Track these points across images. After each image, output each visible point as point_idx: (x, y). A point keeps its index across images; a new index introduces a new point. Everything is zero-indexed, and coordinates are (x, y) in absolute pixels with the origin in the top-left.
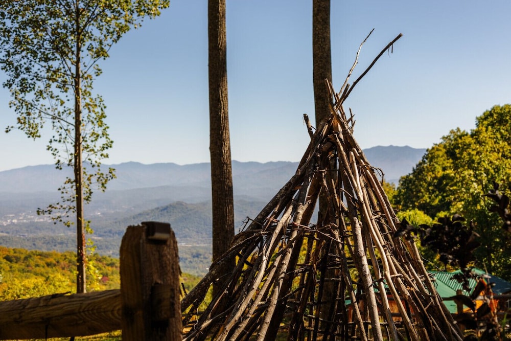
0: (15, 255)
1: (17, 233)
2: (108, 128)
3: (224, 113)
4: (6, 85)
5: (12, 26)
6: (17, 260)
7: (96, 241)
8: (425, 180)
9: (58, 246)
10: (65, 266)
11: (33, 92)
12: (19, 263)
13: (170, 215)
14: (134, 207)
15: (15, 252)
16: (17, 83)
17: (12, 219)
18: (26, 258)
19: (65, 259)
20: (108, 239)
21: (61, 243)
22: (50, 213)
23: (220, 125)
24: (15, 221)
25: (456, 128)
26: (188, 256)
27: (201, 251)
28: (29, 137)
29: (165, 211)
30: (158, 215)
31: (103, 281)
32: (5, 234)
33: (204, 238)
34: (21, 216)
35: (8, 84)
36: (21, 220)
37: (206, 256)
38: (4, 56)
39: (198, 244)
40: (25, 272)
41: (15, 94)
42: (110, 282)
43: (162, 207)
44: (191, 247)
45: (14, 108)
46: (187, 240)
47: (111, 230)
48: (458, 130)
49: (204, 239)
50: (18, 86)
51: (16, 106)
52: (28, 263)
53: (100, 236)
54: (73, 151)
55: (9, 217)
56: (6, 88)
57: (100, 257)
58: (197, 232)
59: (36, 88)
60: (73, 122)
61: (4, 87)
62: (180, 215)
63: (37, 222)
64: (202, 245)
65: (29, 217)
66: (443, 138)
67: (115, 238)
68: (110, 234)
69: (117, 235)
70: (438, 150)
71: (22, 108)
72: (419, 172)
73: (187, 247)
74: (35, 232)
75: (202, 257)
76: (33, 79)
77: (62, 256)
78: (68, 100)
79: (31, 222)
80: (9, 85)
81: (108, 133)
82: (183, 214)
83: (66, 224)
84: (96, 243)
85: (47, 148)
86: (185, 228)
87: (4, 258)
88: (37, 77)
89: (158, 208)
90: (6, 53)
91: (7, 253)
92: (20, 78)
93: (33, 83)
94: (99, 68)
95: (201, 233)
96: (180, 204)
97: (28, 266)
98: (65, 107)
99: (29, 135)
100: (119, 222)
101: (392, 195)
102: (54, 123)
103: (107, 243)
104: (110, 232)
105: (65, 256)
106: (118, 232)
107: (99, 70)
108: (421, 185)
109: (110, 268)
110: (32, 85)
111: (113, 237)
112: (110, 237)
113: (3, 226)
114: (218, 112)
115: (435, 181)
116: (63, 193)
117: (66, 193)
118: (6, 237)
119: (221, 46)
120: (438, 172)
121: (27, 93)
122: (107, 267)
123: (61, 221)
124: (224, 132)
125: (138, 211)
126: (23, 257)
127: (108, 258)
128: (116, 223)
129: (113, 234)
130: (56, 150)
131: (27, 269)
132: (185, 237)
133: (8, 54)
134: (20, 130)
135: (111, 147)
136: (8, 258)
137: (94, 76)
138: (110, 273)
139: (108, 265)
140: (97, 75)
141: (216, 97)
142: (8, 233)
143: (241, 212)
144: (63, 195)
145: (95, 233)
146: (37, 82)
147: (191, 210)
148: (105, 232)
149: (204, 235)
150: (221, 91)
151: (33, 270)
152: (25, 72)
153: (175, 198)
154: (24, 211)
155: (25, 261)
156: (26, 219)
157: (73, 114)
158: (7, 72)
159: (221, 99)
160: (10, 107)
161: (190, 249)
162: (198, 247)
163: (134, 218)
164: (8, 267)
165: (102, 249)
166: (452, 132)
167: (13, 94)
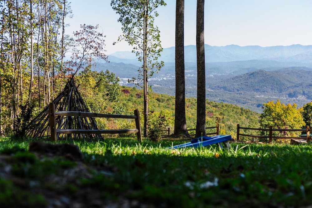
0: (162, 98)
1: (165, 85)
6: (163, 101)
7: (210, 92)
10: (189, 105)
12: (164, 102)
13: (255, 78)
14: (233, 72)
15: (162, 97)
17: (164, 77)
18: (168, 100)
19: (189, 101)
20: (217, 91)
24: (165, 78)
29: (252, 75)
30: (248, 78)
31: (210, 116)
32: (159, 86)
34: (168, 76)
36: (168, 78)
39: (272, 96)
40: (167, 108)
42: (214, 116)
43: (250, 73)
44: (267, 98)
46: (265, 94)
47: (219, 86)
49: (275, 94)
52: (168, 103)
53: (212, 89)
55: (162, 76)
57: (209, 101)
58: (272, 89)
62: (261, 78)
67: (221, 91)
68: (218, 88)
69: (222, 89)
73: (265, 98)
77: (188, 99)
80: (120, 20)
81: (161, 44)
82: (263, 78)
86: (264, 86)
87: (156, 99)
89: (248, 74)
91: (158, 97)
92: (125, 17)
95: (274, 90)
96: (261, 71)
97: (168, 104)
100: (224, 81)
103: (216, 93)
104: (218, 87)
105: (190, 100)
106: (223, 87)
107: (157, 14)
109: (214, 108)
110: (131, 20)
111: (220, 90)
112: (218, 90)
113: (159, 81)
118: (160, 87)
121: (129, 24)
122: (213, 108)
125: (236, 75)
126: (166, 99)
127: (214, 102)
128: (222, 81)
129: (220, 89)
131: (168, 106)
132: (264, 92)
133: (119, 6)
134: (126, 41)
136: (158, 100)
137: (155, 17)
138: (214, 111)
139: (214, 106)
140: (156, 16)
142: (161, 85)
143: (301, 77)
145: (209, 87)
147: (268, 75)
148: (215, 87)
149: (276, 90)
151: (171, 107)
153: (259, 68)
154: (170, 73)
155: (167, 102)
156: (171, 78)
162: (272, 98)
163: (233, 79)
164: (158, 104)
165: (213, 97)
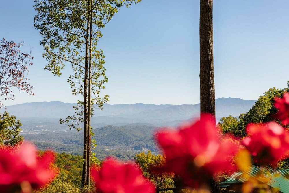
2: (106, 70)
3: (211, 51)
4: (42, 43)
5: (49, 5)
7: (63, 146)
8: (257, 116)
9: (42, 148)
11: (58, 48)
13: (105, 133)
16: (48, 42)
20: (69, 145)
21: (43, 146)
22: (67, 122)
23: (209, 60)
25: (273, 88)
26: (114, 156)
27: (122, 154)
28: (55, 75)
29: (102, 130)
30: (98, 133)
31: (67, 169)
33: (124, 146)
35: (43, 42)
37: (124, 156)
38: (41, 25)
39: (120, 149)
41: (46, 49)
42: (71, 169)
43: (100, 128)
44: (116, 151)
45: (46, 57)
46: (114, 147)
47: (72, 140)
48: (274, 88)
50: (49, 44)
51: (47, 56)
53: (65, 143)
54: (83, 84)
56: (42, 45)
57: (66, 155)
58: (120, 143)
59: (60, 45)
60: (84, 65)
61: (41, 44)
62: (110, 133)
63: (30, 134)
64: (122, 150)
65: (26, 131)
66: (266, 93)
67: (74, 144)
68: (71, 142)
70: (265, 99)
71: (51, 57)
72: (253, 111)
74: (29, 140)
75: (122, 157)
76: (58, 40)
78: (81, 52)
79: (27, 134)
81: (105, 73)
82: (112, 132)
83: (77, 129)
84: (62, 147)
85: (68, 81)
86: (112, 140)
88: (60, 38)
89: (98, 129)
90: (43, 23)
92: (51, 39)
93: (58, 42)
94: (101, 33)
95: (122, 143)
96: (110, 126)
98: (80, 56)
99: (54, 74)
100: (76, 136)
101: (237, 125)
102: (72, 65)
103: (69, 147)
106: (75, 141)
107: (101, 34)
108: (255, 119)
109: (71, 161)
110: (58, 43)
112: (71, 144)
114: (207, 51)
115: (263, 117)
116: (76, 110)
117: (78, 109)
119: (210, 6)
120: (265, 112)
121: (54, 48)
123: (74, 127)
124: (211, 64)
127: (70, 156)
128: (74, 136)
130: (73, 83)
132: (113, 145)
135: (106, 82)
138: (71, 164)
139: (70, 159)
141: (206, 40)
143: (145, 132)
144: (76, 111)
145: (62, 142)
146: (61, 42)
147: (116, 130)
148: (68, 141)
149: (123, 144)
150: (210, 37)
152: (53, 35)
153: (108, 123)
157: (84, 61)
158: (43, 36)
159: (209, 42)
160: (43, 57)
161: (115, 152)
162: (120, 151)
165: (66, 150)
166: (270, 90)
167: (45, 48)
